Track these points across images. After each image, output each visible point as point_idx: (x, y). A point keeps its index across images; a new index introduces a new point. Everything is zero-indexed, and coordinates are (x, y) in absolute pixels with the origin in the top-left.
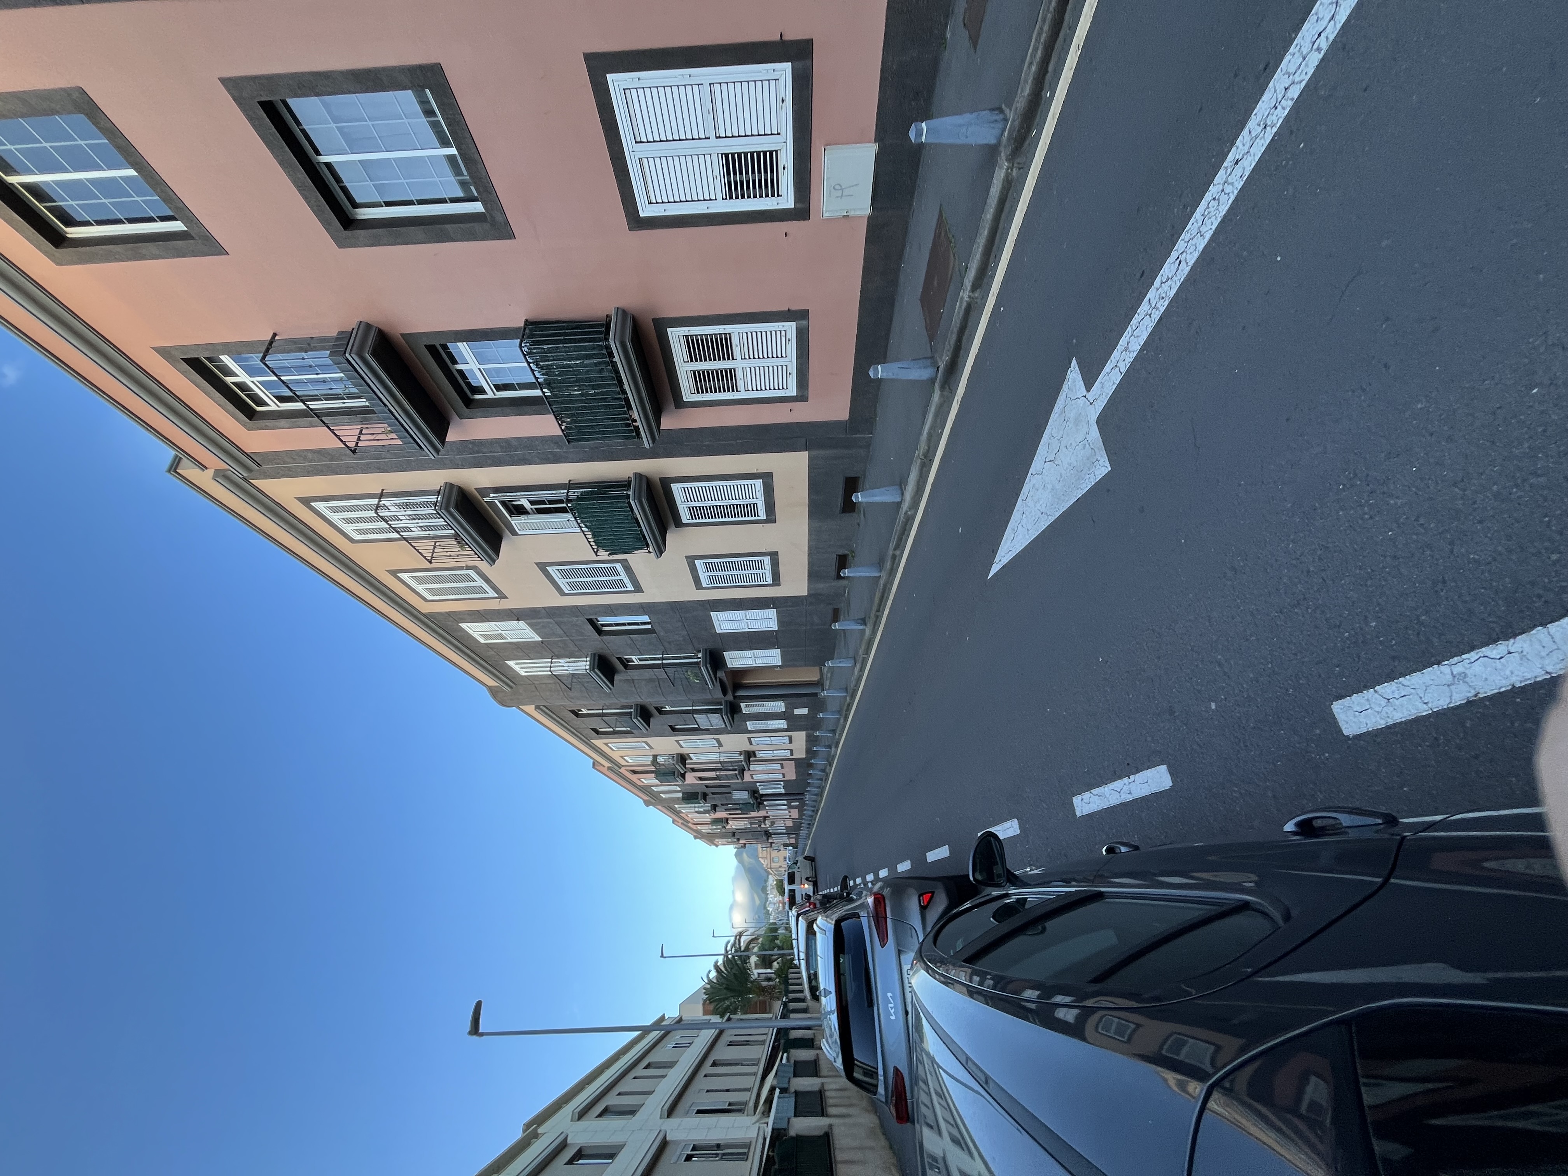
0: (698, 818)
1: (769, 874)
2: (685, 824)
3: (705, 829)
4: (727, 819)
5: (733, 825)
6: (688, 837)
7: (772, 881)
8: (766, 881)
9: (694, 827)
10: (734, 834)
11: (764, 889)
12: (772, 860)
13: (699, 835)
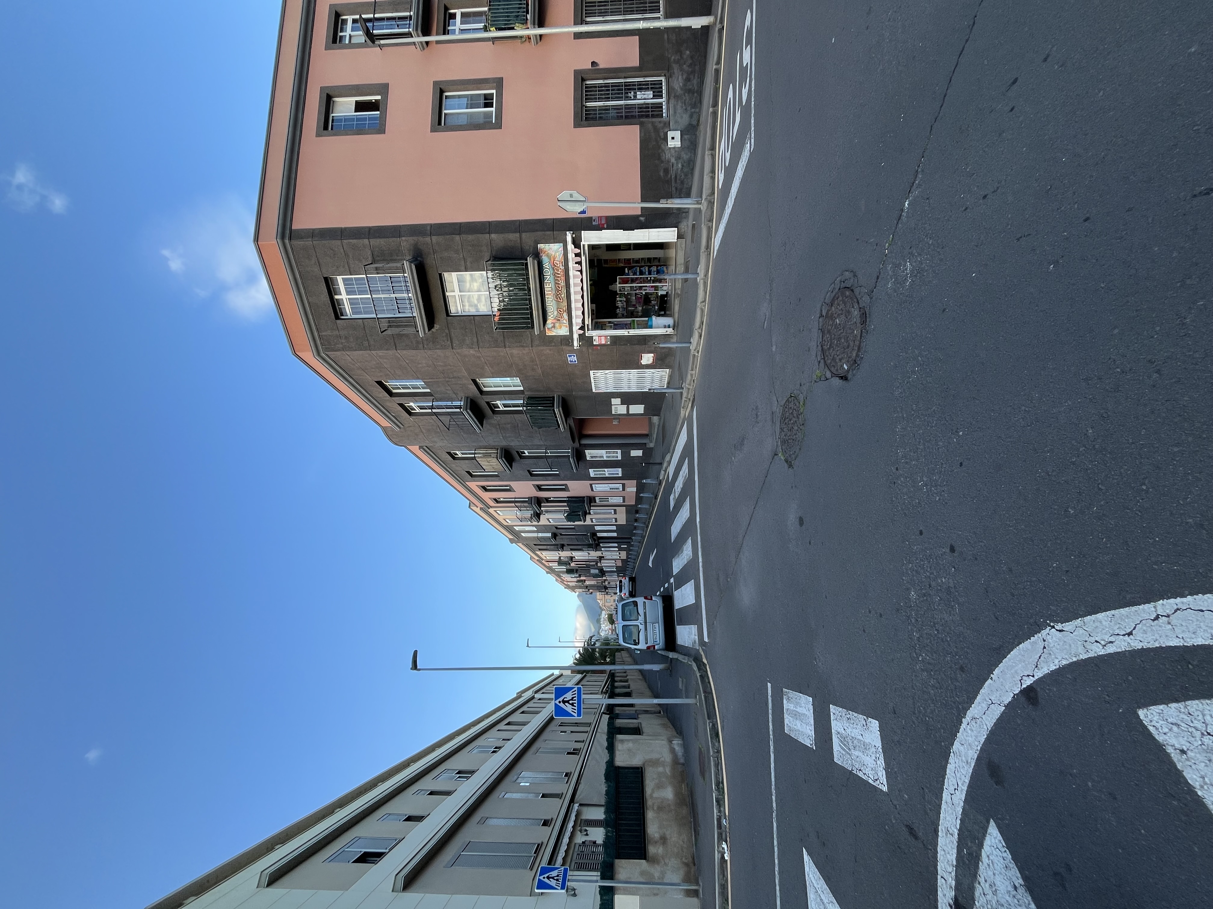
0: (569, 579)
1: (603, 610)
2: (562, 582)
3: (571, 584)
4: (585, 580)
5: (587, 583)
6: (561, 587)
7: (604, 615)
8: (600, 615)
9: (566, 583)
10: (587, 587)
11: (598, 621)
12: (606, 601)
13: (568, 587)
